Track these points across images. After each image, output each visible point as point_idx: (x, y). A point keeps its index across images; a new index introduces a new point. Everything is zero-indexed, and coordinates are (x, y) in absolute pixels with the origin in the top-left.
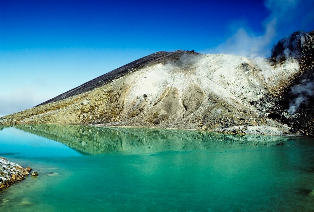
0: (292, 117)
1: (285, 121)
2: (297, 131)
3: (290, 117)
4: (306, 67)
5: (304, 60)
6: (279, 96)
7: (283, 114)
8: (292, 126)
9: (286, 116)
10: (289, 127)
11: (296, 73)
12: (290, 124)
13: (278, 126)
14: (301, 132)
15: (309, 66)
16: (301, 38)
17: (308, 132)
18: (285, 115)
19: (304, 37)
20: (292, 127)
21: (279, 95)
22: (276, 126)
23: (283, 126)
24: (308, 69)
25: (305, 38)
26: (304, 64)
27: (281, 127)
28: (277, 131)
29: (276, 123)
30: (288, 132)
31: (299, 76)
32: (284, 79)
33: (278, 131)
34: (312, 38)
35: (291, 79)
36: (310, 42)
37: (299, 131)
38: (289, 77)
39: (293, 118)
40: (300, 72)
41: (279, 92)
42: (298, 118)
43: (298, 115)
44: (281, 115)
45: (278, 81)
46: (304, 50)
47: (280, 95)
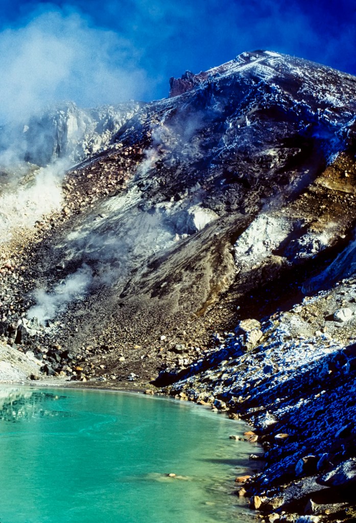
0: (43, 332)
1: (25, 343)
2: (59, 370)
3: (39, 332)
4: (80, 201)
5: (74, 181)
6: (10, 272)
7: (20, 322)
8: (45, 356)
9: (28, 330)
10: (38, 358)
11: (55, 212)
12: (39, 351)
13: (13, 357)
14: (68, 373)
15: (87, 200)
16: (69, 120)
17: (84, 372)
18: (25, 326)
19: (76, 119)
20: (46, 359)
21: (9, 269)
22: (9, 359)
23: (25, 359)
24: (84, 206)
25: (79, 124)
26: (75, 190)
27: (20, 360)
28: (11, 372)
29: (7, 350)
30: (37, 373)
31: (62, 220)
32: (23, 225)
33: (14, 371)
34: (94, 125)
35: (41, 227)
36: (89, 134)
37: (64, 371)
38: (38, 222)
39: (47, 335)
40: (63, 210)
41: (9, 262)
42: (58, 336)
43: (59, 327)
44: (16, 326)
45: (7, 229)
46: (73, 152)
47: (13, 268)
